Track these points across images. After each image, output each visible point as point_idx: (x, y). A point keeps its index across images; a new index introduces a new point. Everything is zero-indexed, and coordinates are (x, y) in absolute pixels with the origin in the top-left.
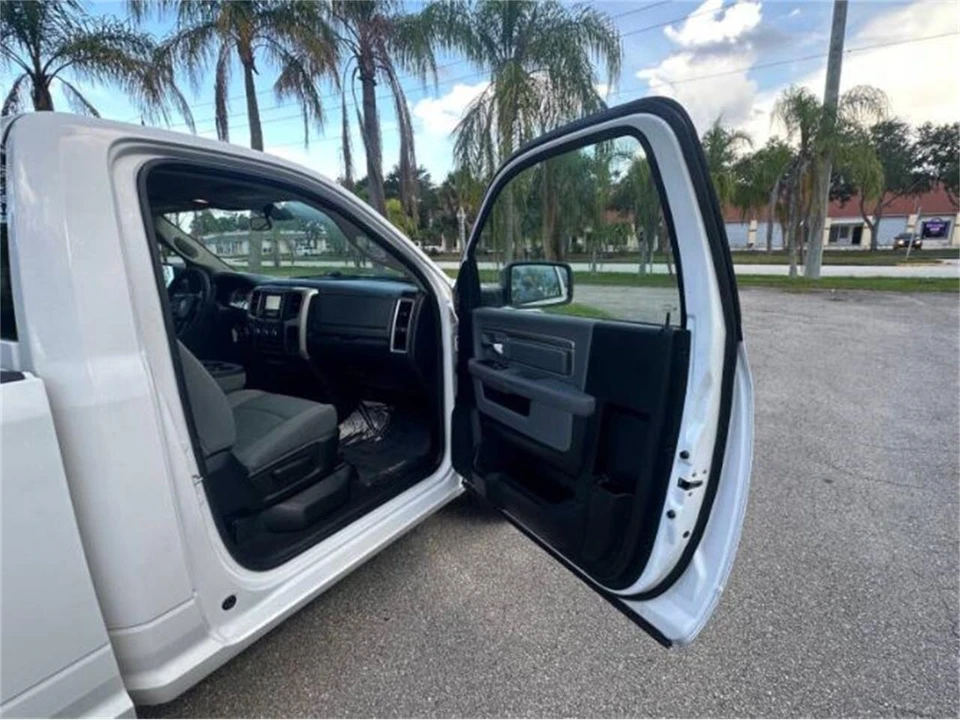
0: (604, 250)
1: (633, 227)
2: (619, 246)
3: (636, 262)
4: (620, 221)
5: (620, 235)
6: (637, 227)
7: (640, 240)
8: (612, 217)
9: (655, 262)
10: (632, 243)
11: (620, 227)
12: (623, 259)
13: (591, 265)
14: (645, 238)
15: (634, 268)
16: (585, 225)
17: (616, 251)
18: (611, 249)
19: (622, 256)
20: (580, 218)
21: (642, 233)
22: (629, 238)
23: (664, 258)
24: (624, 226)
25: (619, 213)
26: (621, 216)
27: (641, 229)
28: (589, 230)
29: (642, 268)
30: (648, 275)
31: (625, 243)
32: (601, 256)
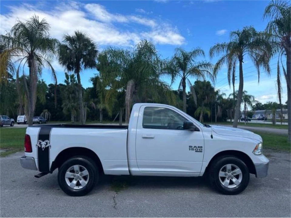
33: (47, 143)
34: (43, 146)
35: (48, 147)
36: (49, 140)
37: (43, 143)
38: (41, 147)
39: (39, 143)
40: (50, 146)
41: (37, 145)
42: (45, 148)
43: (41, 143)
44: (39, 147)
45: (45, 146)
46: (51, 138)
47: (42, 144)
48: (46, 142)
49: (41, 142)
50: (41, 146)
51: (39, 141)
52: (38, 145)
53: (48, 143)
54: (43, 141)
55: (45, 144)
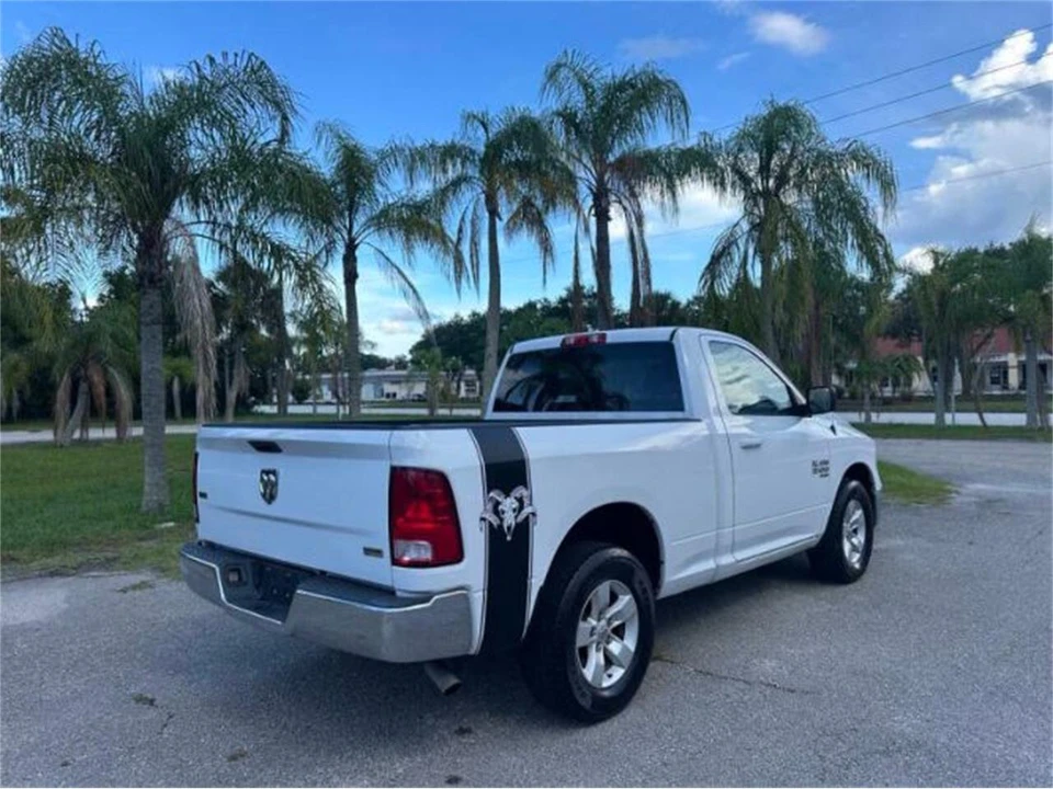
0: (879, 394)
1: (920, 359)
2: (901, 389)
3: (931, 411)
4: (900, 352)
5: (902, 372)
6: (926, 359)
7: (934, 379)
8: (885, 348)
9: (958, 411)
10: (921, 384)
11: (902, 359)
12: (910, 407)
13: (863, 415)
14: (939, 375)
15: (928, 418)
16: (847, 359)
17: (897, 395)
18: (888, 392)
19: (908, 401)
20: (837, 350)
21: (934, 370)
22: (915, 375)
23: (971, 405)
24: (906, 360)
25: (896, 341)
26: (901, 346)
27: (933, 363)
28: (852, 365)
29: (940, 418)
30: (949, 426)
31: (909, 383)
32: (876, 401)
33: (520, 500)
34: (510, 520)
35: (527, 518)
36: (526, 486)
37: (508, 504)
38: (501, 526)
39: (490, 506)
40: (534, 514)
41: (483, 519)
42: (517, 524)
43: (500, 507)
44: (491, 525)
45: (516, 517)
46: (535, 473)
47: (505, 509)
48: (516, 498)
49: (500, 499)
50: (502, 520)
51: (492, 494)
52: (487, 516)
53: (526, 501)
54: (507, 495)
55: (514, 510)
